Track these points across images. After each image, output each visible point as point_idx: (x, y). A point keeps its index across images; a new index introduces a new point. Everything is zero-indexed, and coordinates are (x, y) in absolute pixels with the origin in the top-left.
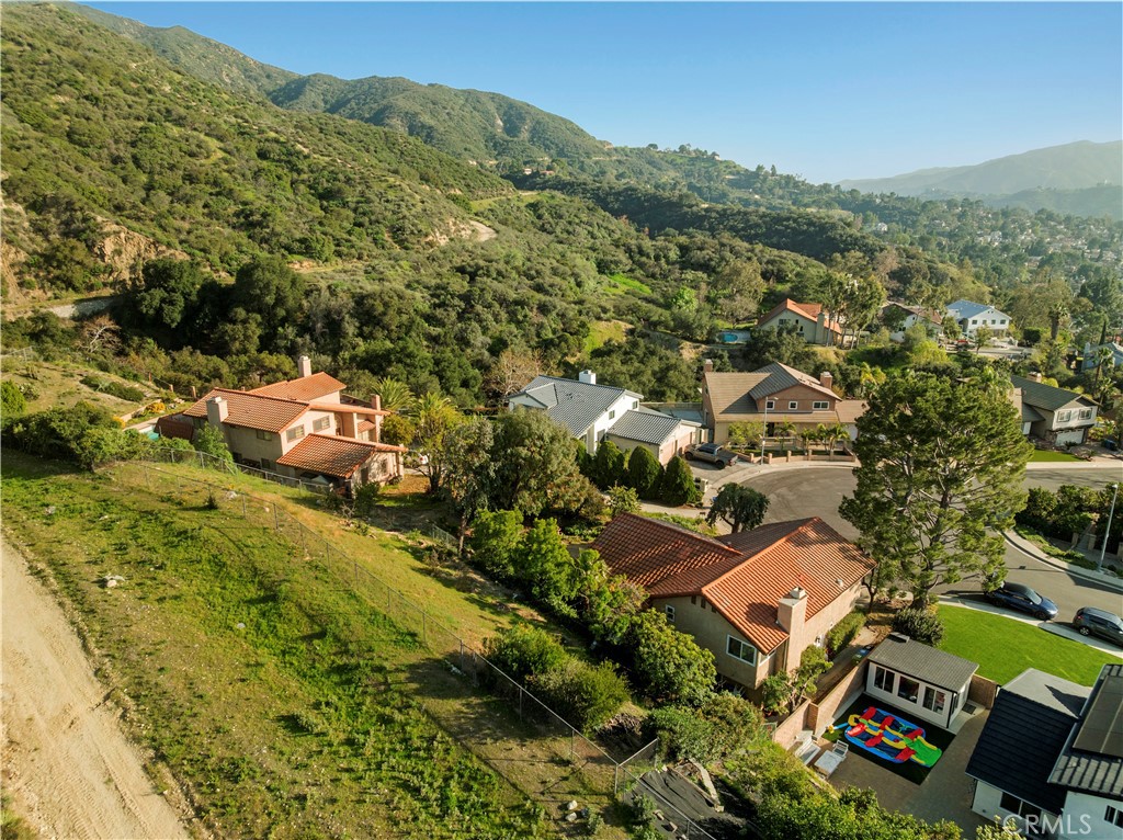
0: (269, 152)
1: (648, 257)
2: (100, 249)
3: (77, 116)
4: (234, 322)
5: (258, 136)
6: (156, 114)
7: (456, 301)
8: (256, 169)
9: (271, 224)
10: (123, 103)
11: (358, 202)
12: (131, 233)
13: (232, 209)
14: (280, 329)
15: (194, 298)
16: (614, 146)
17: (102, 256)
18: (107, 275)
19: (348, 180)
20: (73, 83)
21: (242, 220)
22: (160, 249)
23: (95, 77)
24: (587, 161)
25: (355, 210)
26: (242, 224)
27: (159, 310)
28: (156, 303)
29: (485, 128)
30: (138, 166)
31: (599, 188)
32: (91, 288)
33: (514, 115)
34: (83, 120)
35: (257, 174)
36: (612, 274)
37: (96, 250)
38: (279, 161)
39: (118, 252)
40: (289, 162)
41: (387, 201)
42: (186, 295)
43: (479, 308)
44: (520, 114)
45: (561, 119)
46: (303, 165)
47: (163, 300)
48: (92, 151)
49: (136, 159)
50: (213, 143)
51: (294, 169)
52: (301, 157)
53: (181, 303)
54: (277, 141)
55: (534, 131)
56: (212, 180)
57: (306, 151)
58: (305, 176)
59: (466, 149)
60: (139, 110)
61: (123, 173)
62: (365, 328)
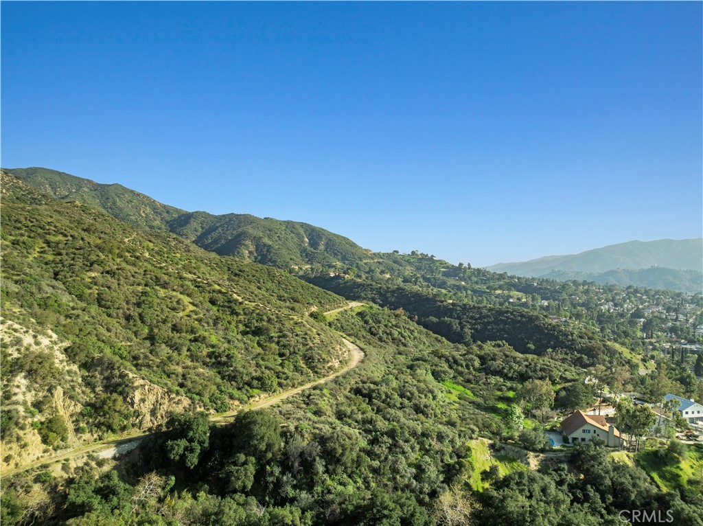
0: (217, 301)
1: (462, 366)
2: (131, 399)
3: (102, 286)
4: (235, 464)
5: (208, 289)
6: (150, 281)
7: (385, 438)
8: (215, 318)
9: (234, 364)
10: (129, 274)
11: (279, 337)
12: (152, 385)
13: (205, 351)
14: (268, 467)
15: (206, 445)
16: (373, 252)
17: (132, 404)
18: (135, 418)
19: (269, 320)
20: (100, 263)
21: (213, 360)
22: (171, 396)
23: (110, 256)
24: (360, 262)
25: (278, 343)
26: (214, 363)
27: (183, 457)
28: (181, 451)
29: (300, 245)
30: (143, 322)
31: (380, 288)
32: (124, 428)
33: (315, 235)
34: (106, 289)
35: (216, 321)
36: (443, 381)
37: (128, 399)
38: (223, 306)
39: (143, 400)
40: (230, 307)
41: (297, 335)
42: (201, 443)
43: (401, 442)
44: (319, 235)
45: (343, 237)
46: (239, 309)
47: (186, 449)
48: (112, 311)
49: (141, 317)
50: (186, 300)
51: (234, 313)
52: (238, 304)
53: (198, 450)
54: (220, 292)
55: (327, 245)
56: (190, 329)
57: (240, 299)
58: (241, 317)
59: (291, 259)
60: (140, 278)
61: (135, 329)
62: (330, 467)
